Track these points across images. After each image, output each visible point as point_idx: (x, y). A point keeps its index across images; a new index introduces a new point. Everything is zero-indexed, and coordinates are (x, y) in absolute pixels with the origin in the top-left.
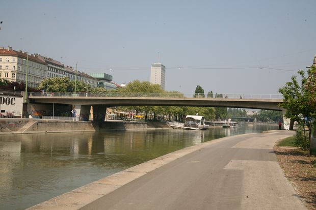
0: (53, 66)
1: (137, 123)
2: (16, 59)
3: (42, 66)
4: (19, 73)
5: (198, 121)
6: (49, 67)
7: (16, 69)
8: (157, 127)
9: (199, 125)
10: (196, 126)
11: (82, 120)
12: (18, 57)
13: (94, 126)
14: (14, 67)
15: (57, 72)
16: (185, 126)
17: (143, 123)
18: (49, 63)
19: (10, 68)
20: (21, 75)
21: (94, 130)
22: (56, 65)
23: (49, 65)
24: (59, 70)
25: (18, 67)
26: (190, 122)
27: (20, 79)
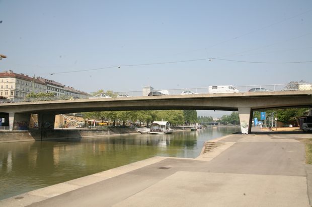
0: (52, 86)
1: (96, 130)
2: (14, 80)
3: (42, 86)
4: (17, 91)
5: (162, 126)
6: (48, 87)
7: (14, 88)
8: (123, 133)
9: (164, 129)
10: (160, 131)
11: (17, 129)
12: (16, 78)
13: (33, 135)
14: (12, 87)
15: (56, 90)
16: (151, 131)
17: (104, 130)
18: (49, 83)
19: (10, 87)
20: (19, 93)
21: (34, 140)
22: (55, 85)
23: (48, 85)
24: (59, 89)
25: (17, 87)
26: (156, 128)
27: (19, 96)
